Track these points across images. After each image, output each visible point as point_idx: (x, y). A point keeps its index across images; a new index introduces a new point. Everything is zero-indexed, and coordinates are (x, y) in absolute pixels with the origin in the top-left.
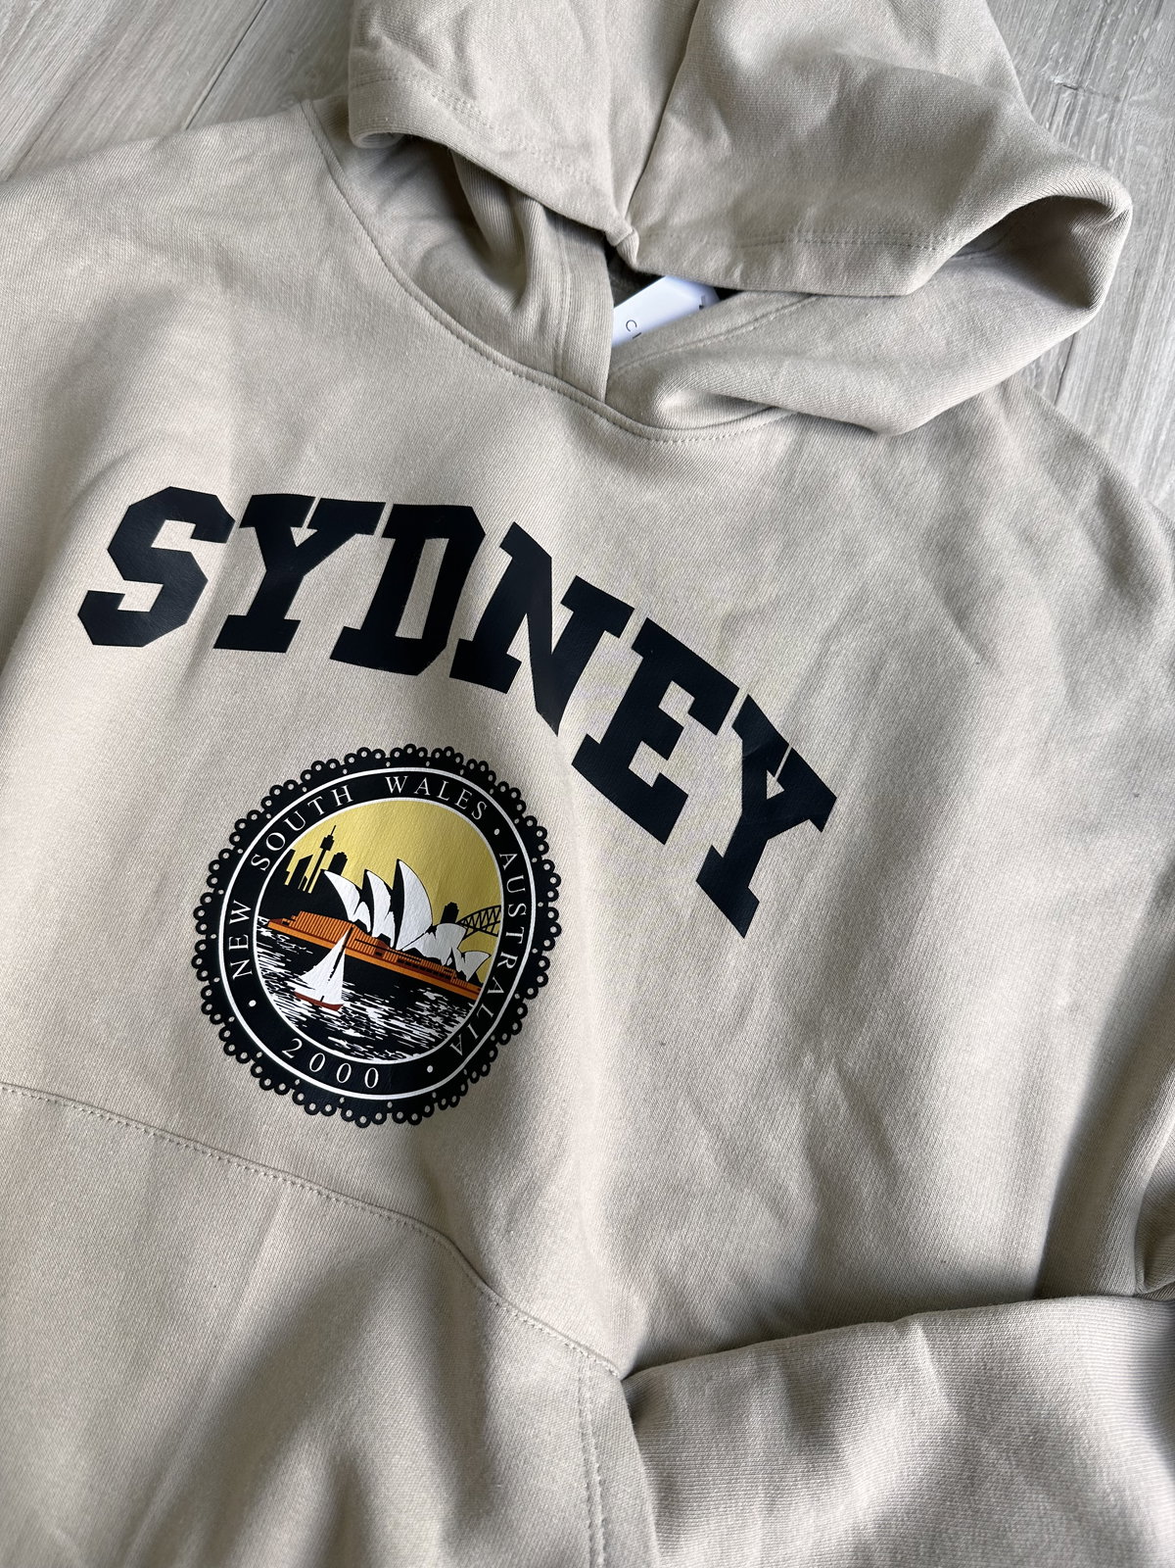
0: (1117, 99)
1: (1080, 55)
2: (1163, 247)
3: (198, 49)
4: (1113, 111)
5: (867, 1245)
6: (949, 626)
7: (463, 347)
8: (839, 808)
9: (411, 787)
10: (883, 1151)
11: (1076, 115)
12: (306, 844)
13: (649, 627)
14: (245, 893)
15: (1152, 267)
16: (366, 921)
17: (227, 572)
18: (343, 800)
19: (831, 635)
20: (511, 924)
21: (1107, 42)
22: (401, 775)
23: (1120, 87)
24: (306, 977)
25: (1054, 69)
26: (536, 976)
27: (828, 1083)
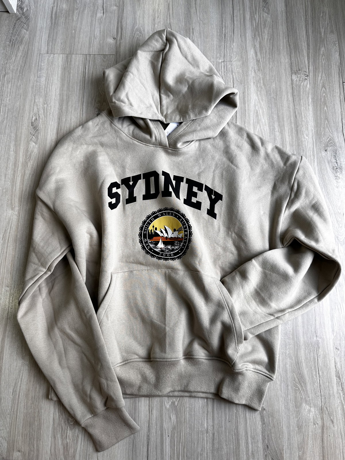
0: (231, 61)
1: (223, 55)
2: (246, 87)
3: (77, 105)
4: (231, 64)
5: (245, 253)
6: (231, 164)
7: (144, 146)
8: (224, 197)
9: (162, 215)
10: (243, 241)
11: (225, 67)
12: (150, 228)
13: (187, 180)
14: (145, 237)
15: (245, 91)
16: (163, 235)
17: (123, 193)
18: (153, 220)
19: (214, 171)
20: (184, 229)
21: (227, 51)
22: (160, 214)
23: (231, 59)
24: (158, 245)
25: (219, 59)
26: (191, 234)
27: (234, 235)
